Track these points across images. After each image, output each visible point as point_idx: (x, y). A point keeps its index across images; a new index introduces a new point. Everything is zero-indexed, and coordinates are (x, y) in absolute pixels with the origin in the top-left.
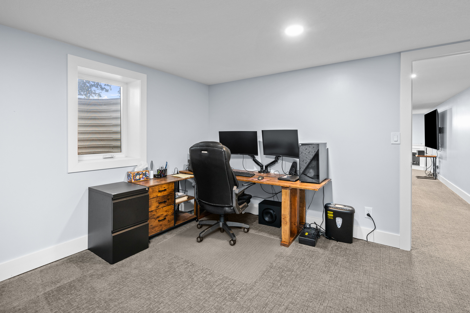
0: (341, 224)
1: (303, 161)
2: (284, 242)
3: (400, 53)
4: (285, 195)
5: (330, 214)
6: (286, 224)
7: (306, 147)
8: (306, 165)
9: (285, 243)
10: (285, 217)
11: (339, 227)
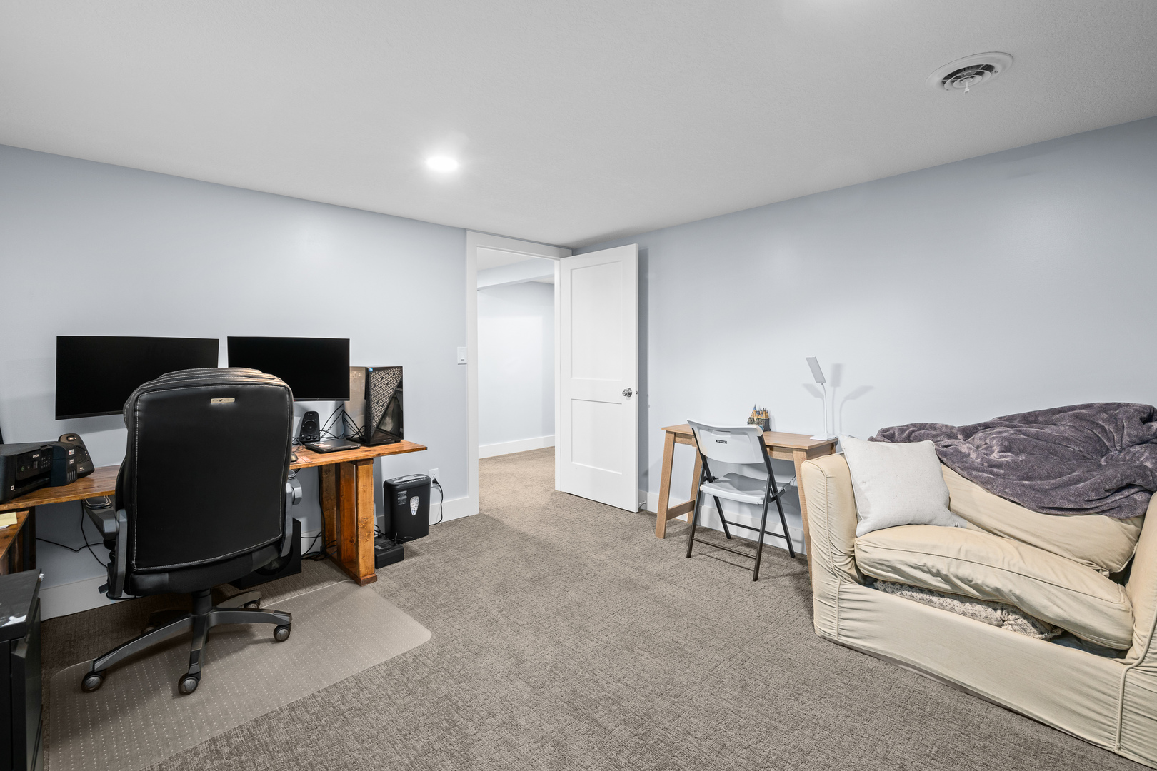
0: (416, 509)
1: (378, 403)
2: (366, 575)
3: (465, 230)
4: (365, 477)
5: (403, 495)
6: (369, 535)
7: (382, 373)
8: (383, 410)
9: (368, 577)
10: (366, 523)
11: (414, 513)
